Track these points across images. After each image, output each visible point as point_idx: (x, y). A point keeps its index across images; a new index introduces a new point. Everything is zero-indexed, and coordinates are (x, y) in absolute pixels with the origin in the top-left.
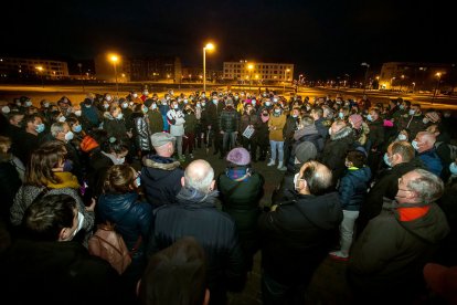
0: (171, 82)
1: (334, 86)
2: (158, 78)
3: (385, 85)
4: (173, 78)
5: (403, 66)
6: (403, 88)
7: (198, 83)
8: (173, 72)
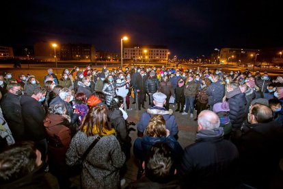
0: (89, 61)
1: (193, 62)
2: (80, 59)
3: (223, 62)
4: (90, 58)
5: (232, 51)
6: (234, 64)
7: (107, 62)
8: (90, 55)
